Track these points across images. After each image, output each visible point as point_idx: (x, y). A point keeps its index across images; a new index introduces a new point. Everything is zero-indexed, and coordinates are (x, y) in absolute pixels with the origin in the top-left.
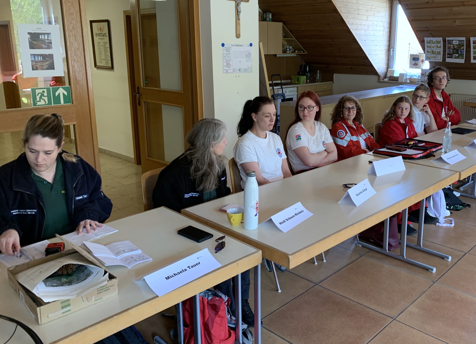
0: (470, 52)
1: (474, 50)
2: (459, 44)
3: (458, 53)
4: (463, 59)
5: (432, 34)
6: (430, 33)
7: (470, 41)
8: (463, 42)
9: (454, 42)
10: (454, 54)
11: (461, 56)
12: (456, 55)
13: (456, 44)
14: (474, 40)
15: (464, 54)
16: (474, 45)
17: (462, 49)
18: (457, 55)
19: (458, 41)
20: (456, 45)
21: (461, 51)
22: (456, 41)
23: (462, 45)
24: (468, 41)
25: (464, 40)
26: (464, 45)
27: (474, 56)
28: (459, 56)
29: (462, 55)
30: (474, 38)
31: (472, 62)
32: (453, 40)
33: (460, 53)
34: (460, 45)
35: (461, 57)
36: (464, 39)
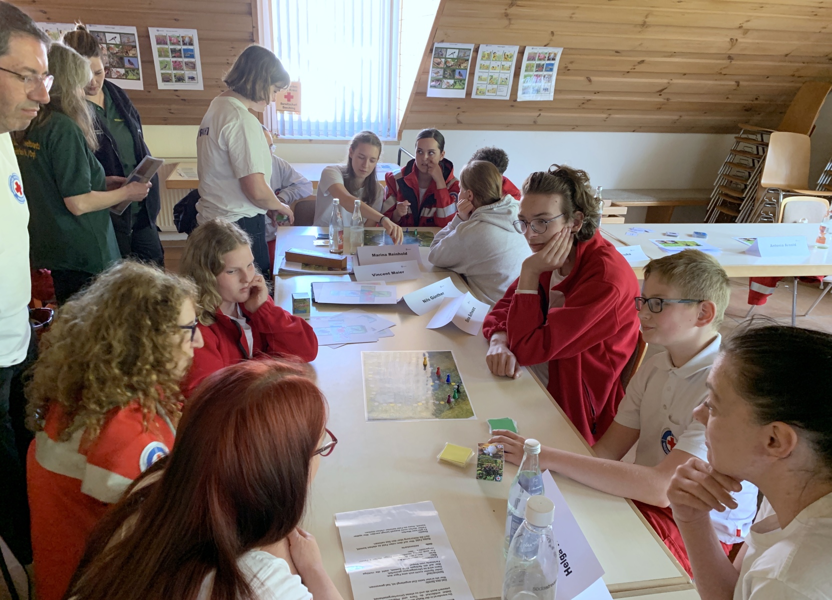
0: (152, 62)
1: (161, 59)
2: (122, 44)
3: (123, 67)
4: (139, 79)
5: (45, 13)
6: (42, 11)
7: (148, 37)
8: (132, 39)
9: (109, 37)
10: (115, 67)
11: (132, 72)
12: (119, 70)
13: (113, 42)
14: (157, 33)
15: (138, 69)
16: (159, 46)
17: (131, 55)
18: (122, 71)
19: (118, 36)
20: (116, 45)
21: (129, 60)
22: (115, 35)
23: (129, 46)
24: (145, 37)
25: (134, 34)
26: (135, 47)
27: (162, 74)
28: (127, 72)
29: (135, 70)
30: (158, 31)
31: (160, 88)
32: (104, 33)
33: (127, 65)
34: (126, 47)
35: (134, 75)
36: (133, 30)
